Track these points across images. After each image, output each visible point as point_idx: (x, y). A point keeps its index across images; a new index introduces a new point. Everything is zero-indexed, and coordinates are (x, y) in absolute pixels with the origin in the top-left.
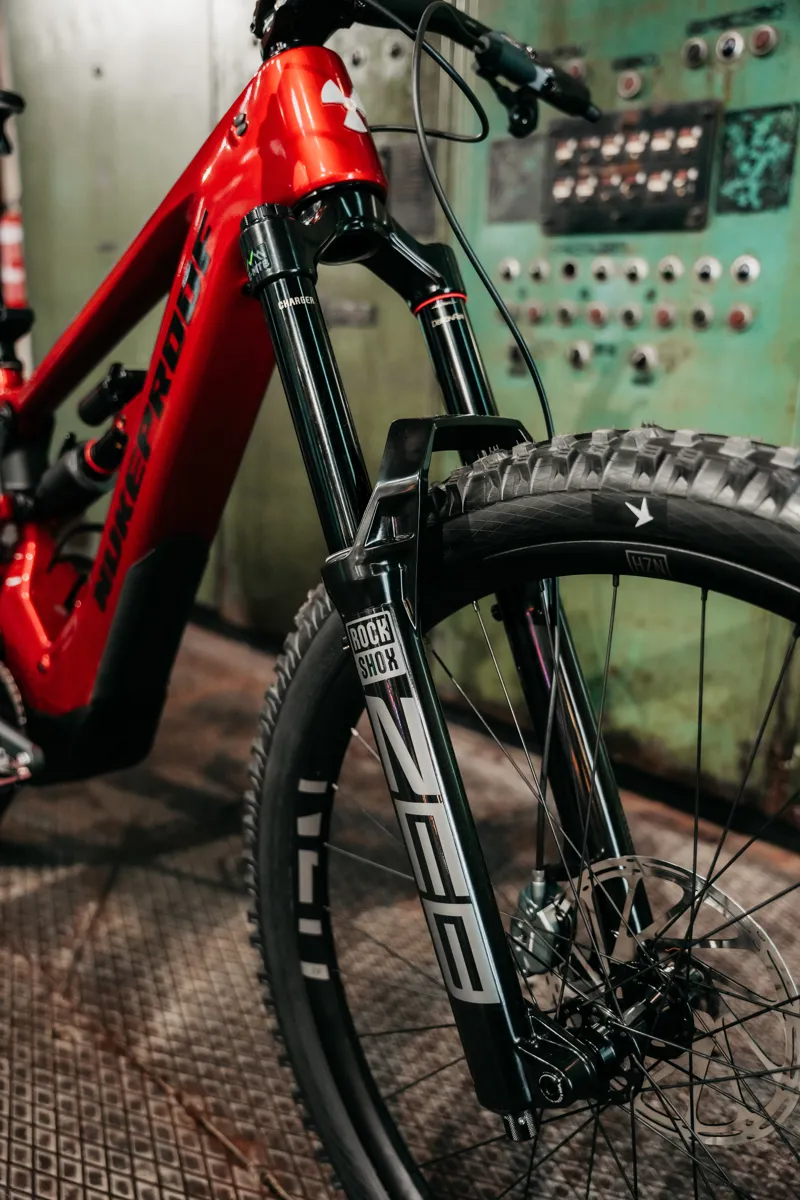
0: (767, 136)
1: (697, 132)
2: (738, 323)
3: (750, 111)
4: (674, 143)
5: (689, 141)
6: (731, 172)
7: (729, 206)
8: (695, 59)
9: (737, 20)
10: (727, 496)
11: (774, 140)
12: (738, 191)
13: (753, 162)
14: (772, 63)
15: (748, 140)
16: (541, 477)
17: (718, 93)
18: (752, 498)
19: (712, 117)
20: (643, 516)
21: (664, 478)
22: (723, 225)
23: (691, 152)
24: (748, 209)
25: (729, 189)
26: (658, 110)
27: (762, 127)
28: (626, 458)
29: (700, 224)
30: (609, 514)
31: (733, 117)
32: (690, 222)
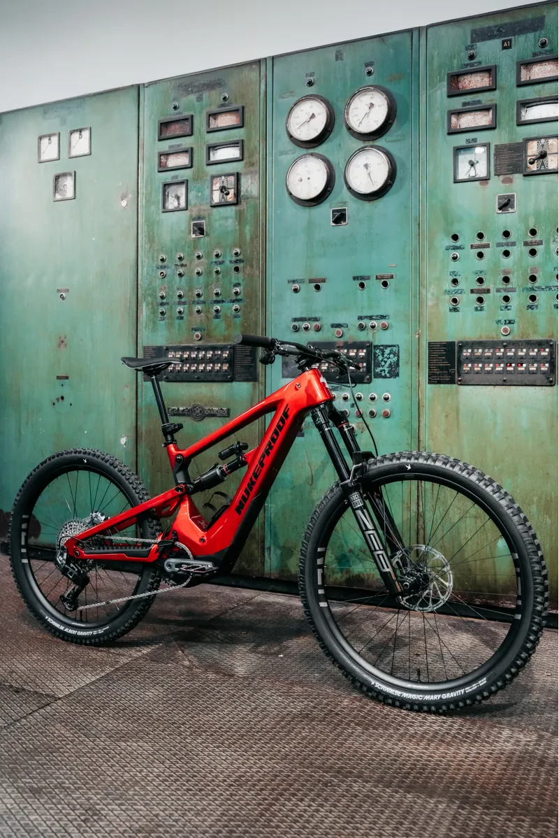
0: (389, 354)
1: (365, 351)
2: (386, 416)
3: (383, 346)
4: (357, 353)
5: (362, 353)
6: (378, 365)
7: (378, 376)
8: (362, 328)
9: (374, 318)
10: (425, 462)
11: (392, 356)
12: (381, 371)
13: (385, 362)
14: (388, 332)
15: (383, 355)
16: (379, 465)
17: (371, 339)
18: (430, 462)
19: (369, 347)
20: (409, 468)
21: (413, 461)
22: (377, 382)
23: (363, 358)
24: (385, 377)
25: (378, 370)
26: (350, 341)
27: (387, 351)
28: (404, 457)
29: (369, 381)
30: (402, 468)
31: (377, 347)
32: (366, 381)
